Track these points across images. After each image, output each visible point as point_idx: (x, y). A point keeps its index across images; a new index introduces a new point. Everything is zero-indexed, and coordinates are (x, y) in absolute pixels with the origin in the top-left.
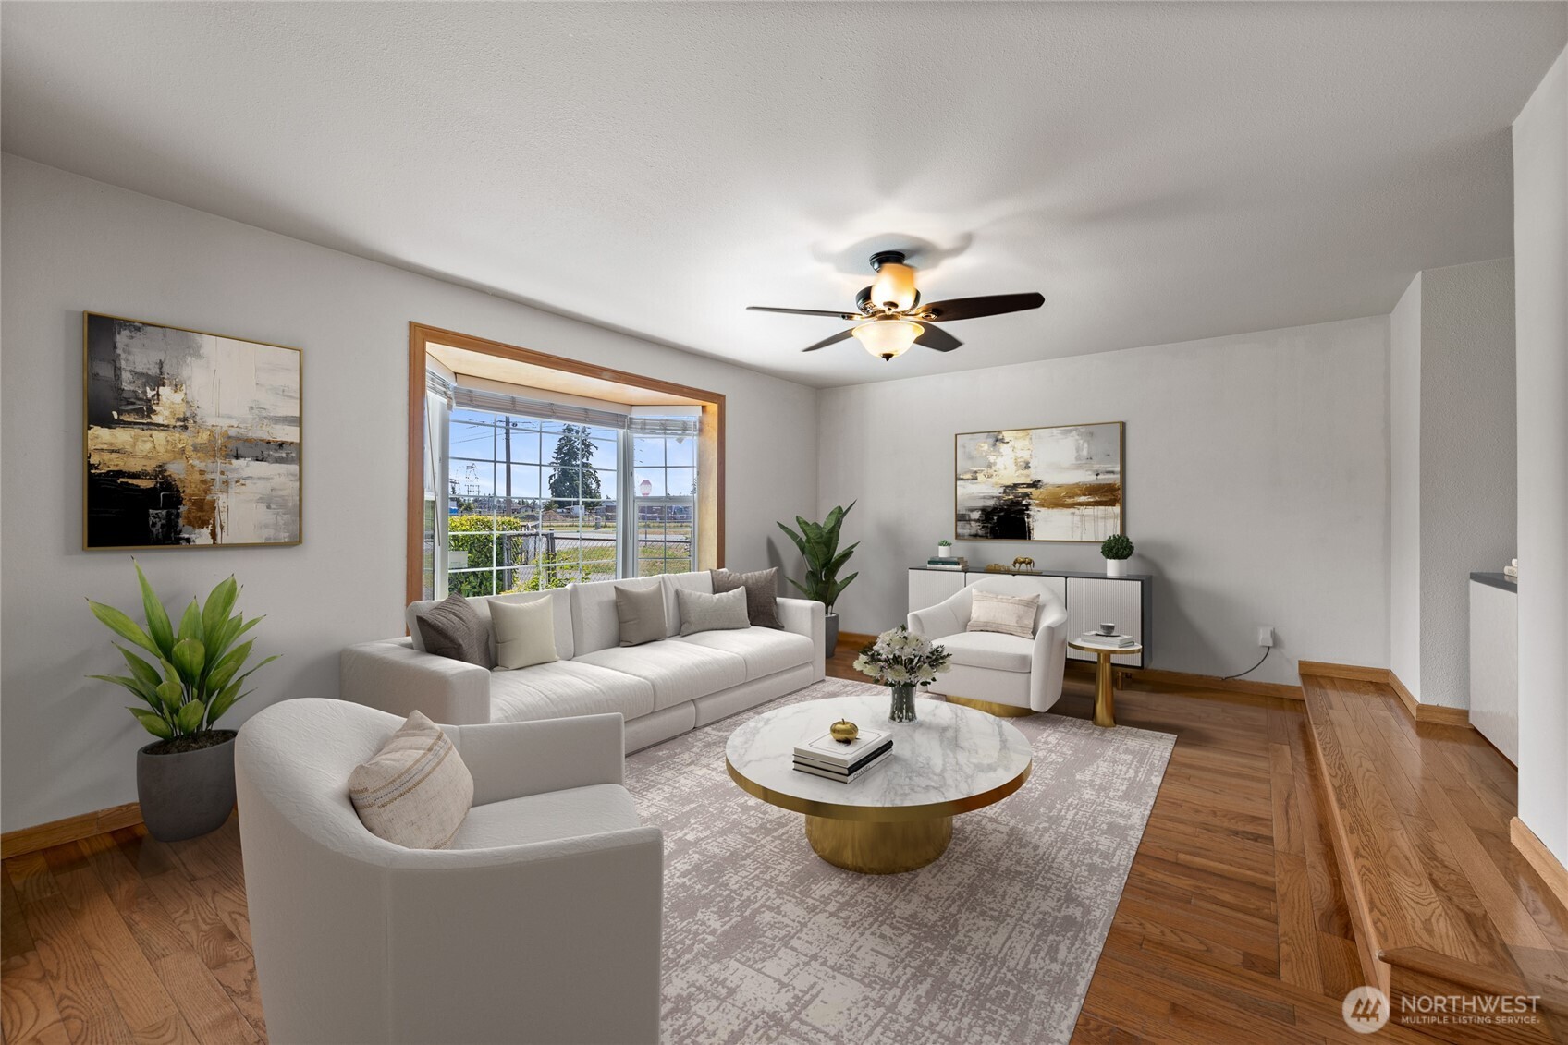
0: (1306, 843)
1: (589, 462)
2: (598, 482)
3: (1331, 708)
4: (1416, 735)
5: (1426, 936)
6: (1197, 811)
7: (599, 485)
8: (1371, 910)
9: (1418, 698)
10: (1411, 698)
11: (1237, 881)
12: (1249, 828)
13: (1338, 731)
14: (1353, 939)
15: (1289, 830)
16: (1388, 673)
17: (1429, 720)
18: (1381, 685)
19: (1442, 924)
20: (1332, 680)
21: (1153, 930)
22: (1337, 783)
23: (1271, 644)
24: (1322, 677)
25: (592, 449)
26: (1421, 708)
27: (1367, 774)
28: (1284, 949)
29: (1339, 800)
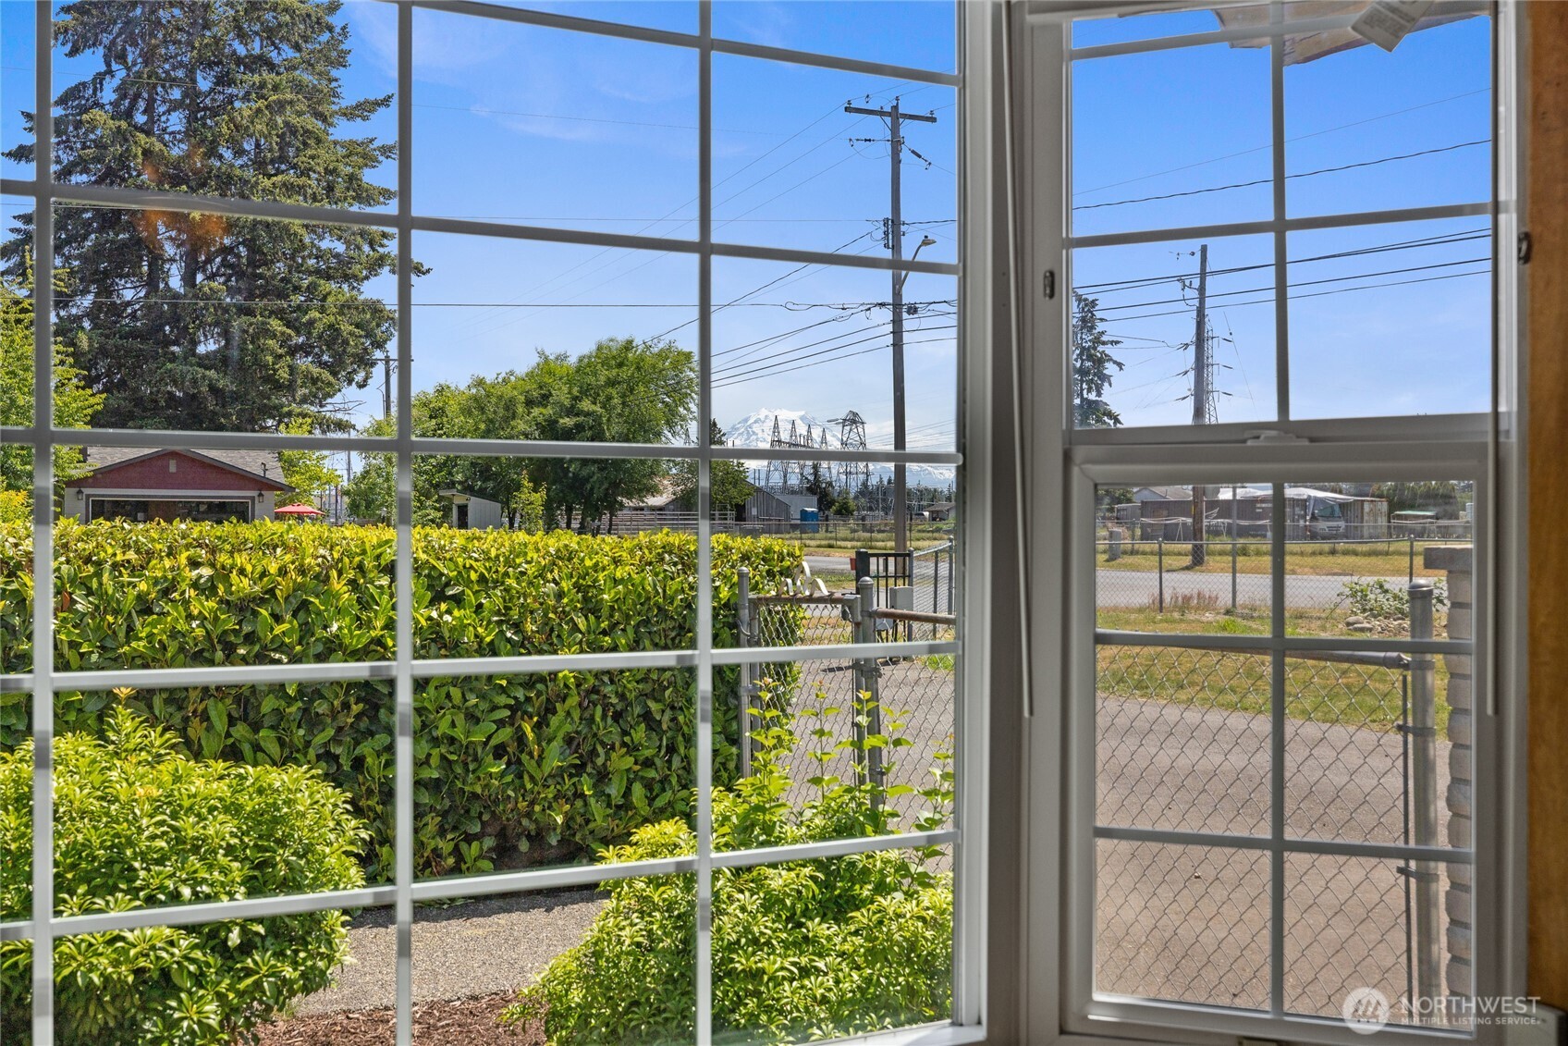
1: (1103, 398)
25: (1110, 369)
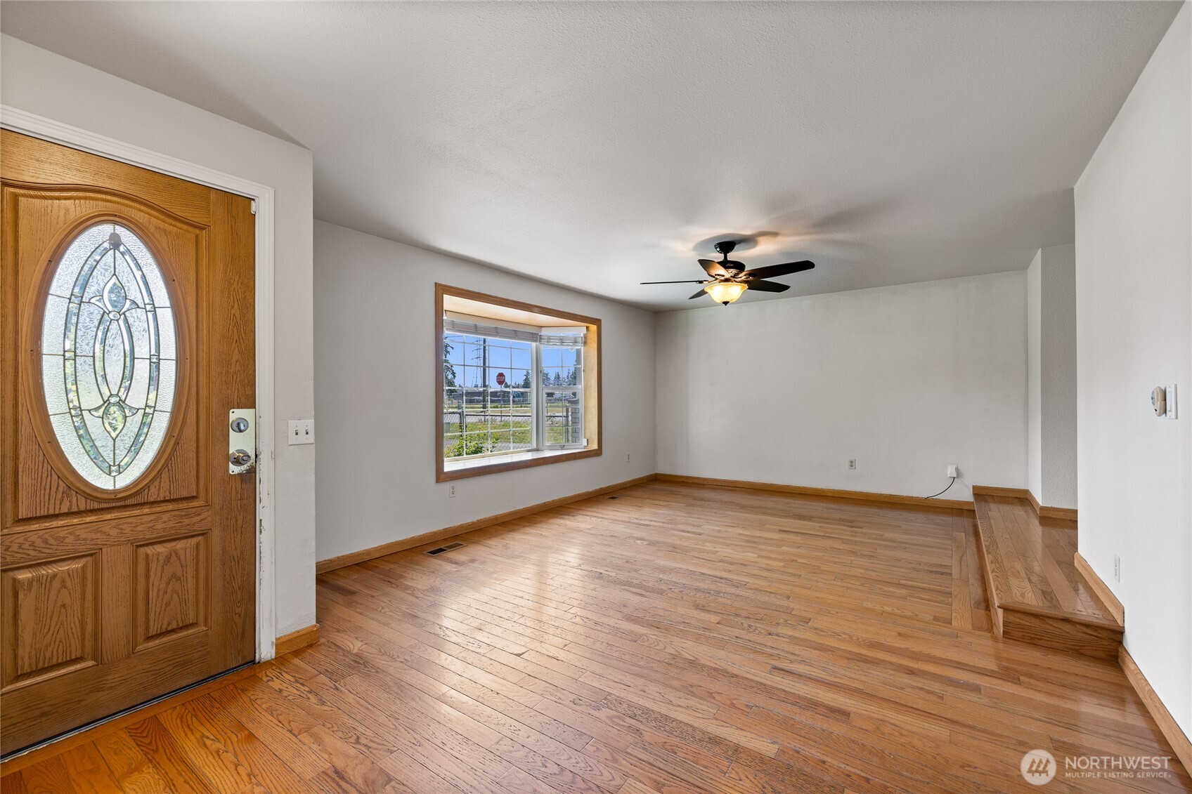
0: (970, 575)
2: (454, 374)
3: (990, 511)
4: (1038, 524)
5: (1021, 598)
6: (910, 563)
7: (455, 377)
8: (996, 590)
9: (1041, 503)
10: (1037, 504)
11: (931, 590)
12: (940, 570)
13: (992, 521)
14: (990, 611)
15: (961, 570)
16: (1027, 492)
17: (1047, 515)
18: (1022, 498)
19: (1030, 594)
20: (993, 497)
21: (887, 609)
22: (987, 544)
23: (955, 476)
24: (987, 495)
26: (1042, 509)
27: (1005, 540)
28: (954, 614)
29: (987, 551)
